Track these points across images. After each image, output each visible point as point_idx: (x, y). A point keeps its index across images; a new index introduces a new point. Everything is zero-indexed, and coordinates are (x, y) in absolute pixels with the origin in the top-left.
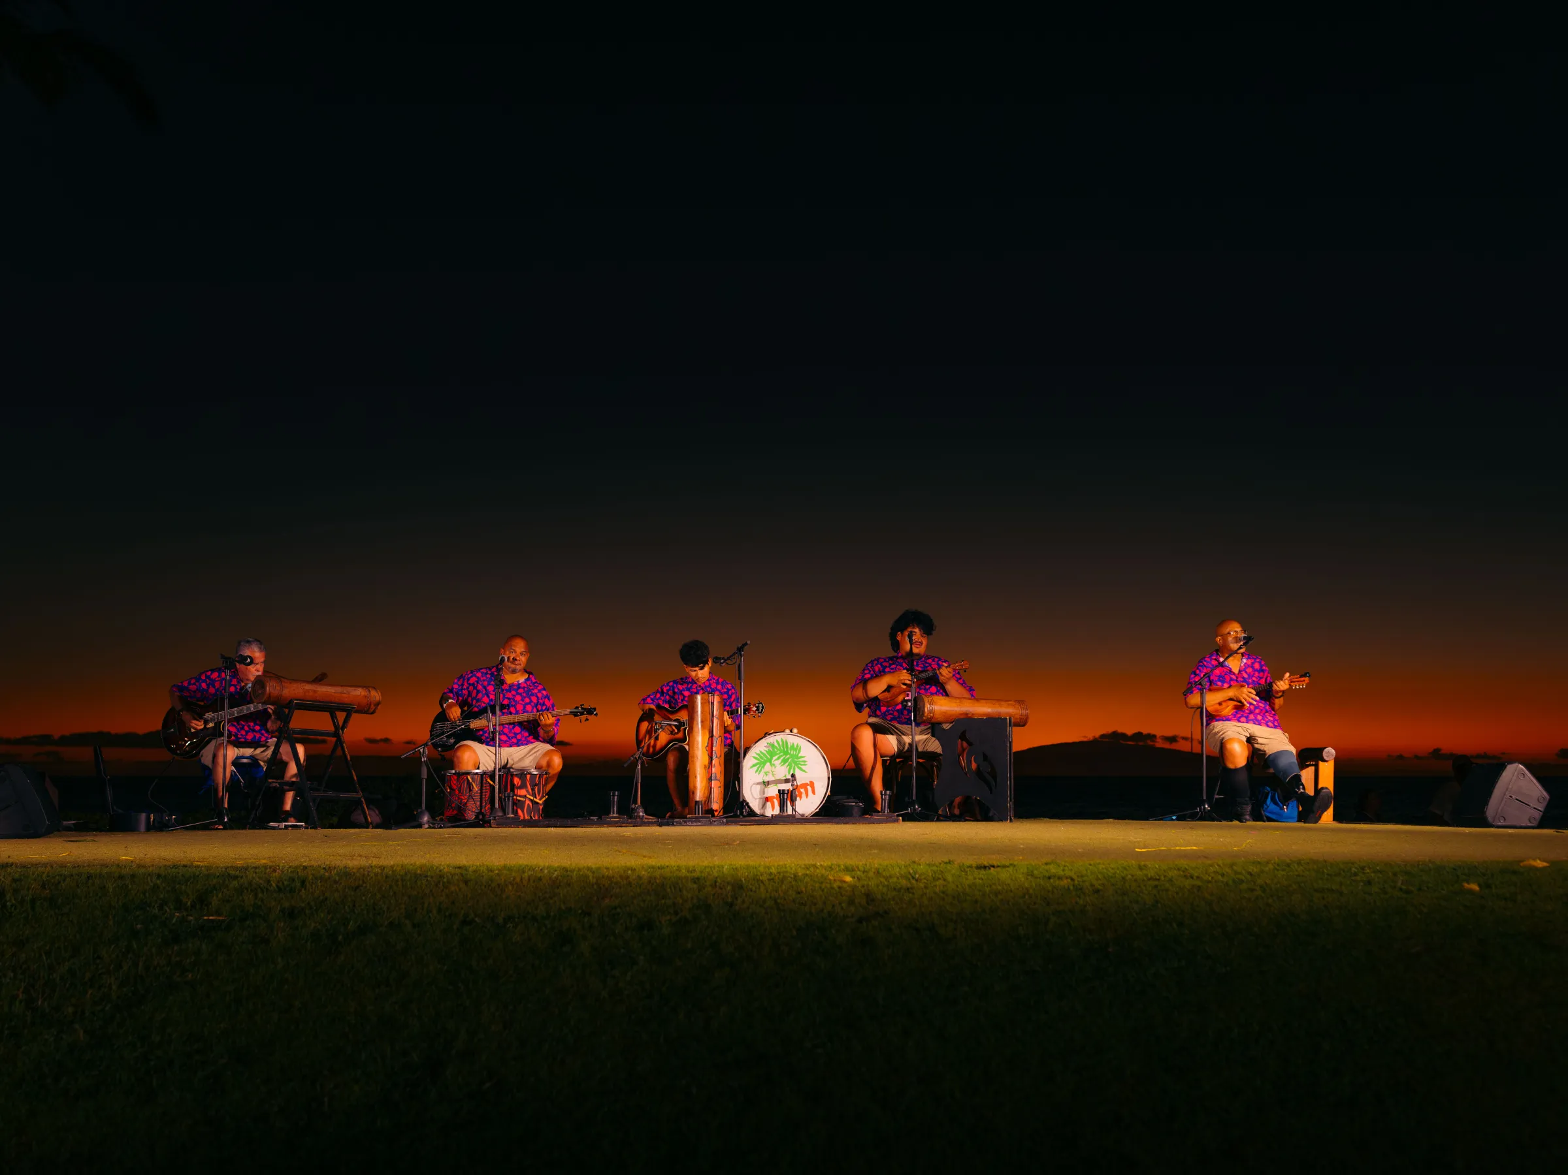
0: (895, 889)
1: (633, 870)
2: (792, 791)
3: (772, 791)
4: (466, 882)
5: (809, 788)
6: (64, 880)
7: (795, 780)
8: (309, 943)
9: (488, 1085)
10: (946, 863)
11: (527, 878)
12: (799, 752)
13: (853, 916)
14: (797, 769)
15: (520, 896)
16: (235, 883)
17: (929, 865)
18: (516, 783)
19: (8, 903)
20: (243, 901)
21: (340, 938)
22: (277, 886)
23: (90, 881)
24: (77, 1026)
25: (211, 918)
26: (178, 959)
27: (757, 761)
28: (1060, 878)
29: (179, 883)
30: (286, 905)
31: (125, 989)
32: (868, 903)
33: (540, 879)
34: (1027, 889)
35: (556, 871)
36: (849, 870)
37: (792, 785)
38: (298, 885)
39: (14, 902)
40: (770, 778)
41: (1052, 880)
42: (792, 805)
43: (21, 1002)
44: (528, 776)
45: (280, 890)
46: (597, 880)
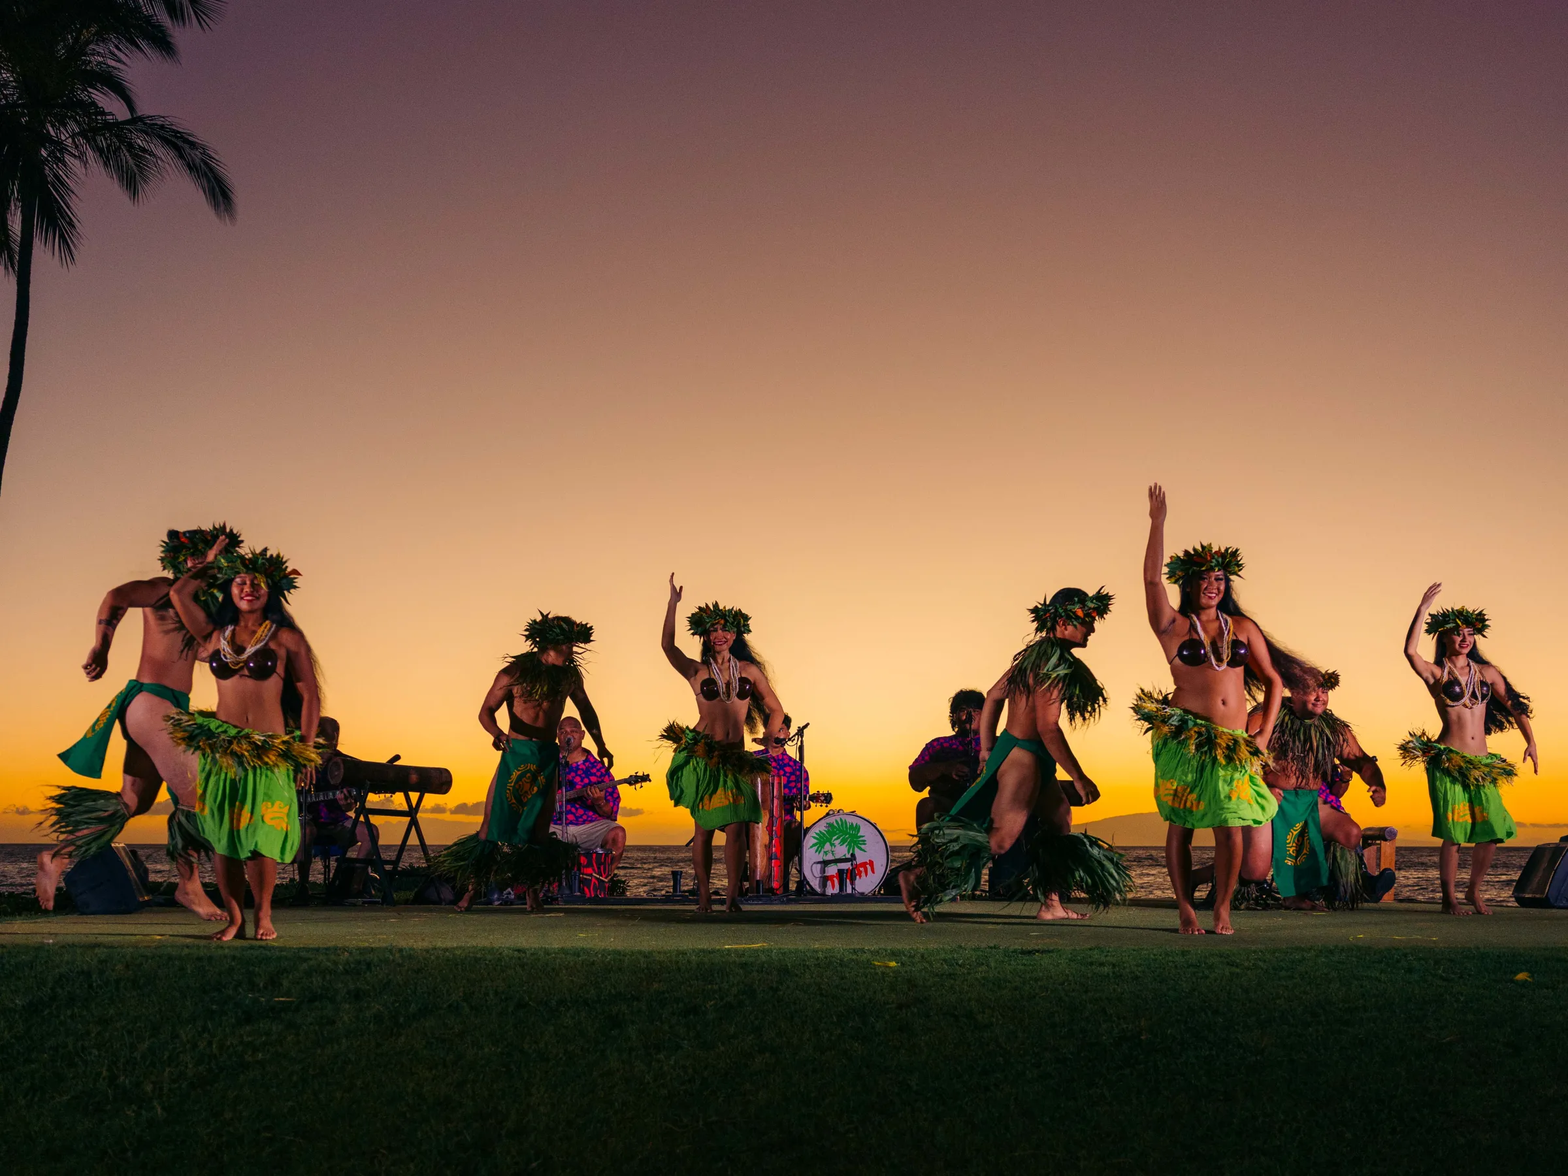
0: (937, 975)
1: (684, 953)
2: (852, 871)
3: (832, 870)
4: (523, 966)
5: (869, 867)
6: (147, 961)
7: (855, 859)
8: (372, 1025)
9: (534, 1165)
10: (991, 948)
11: (580, 962)
12: (859, 831)
13: (893, 1002)
14: (856, 849)
15: (572, 981)
16: (305, 966)
17: (974, 950)
18: (582, 862)
19: (94, 984)
20: (312, 982)
21: (401, 1020)
22: (345, 969)
23: (171, 963)
24: (155, 1103)
25: (281, 999)
26: (250, 1039)
27: (816, 841)
28: (1102, 964)
29: (252, 965)
30: (352, 987)
31: (200, 1068)
32: (909, 990)
33: (593, 963)
34: (1067, 976)
35: (609, 955)
36: (894, 955)
37: (852, 864)
38: (364, 967)
39: (99, 982)
40: (830, 857)
41: (1094, 967)
42: (852, 883)
43: (104, 1079)
44: (594, 856)
45: (346, 972)
46: (647, 965)
